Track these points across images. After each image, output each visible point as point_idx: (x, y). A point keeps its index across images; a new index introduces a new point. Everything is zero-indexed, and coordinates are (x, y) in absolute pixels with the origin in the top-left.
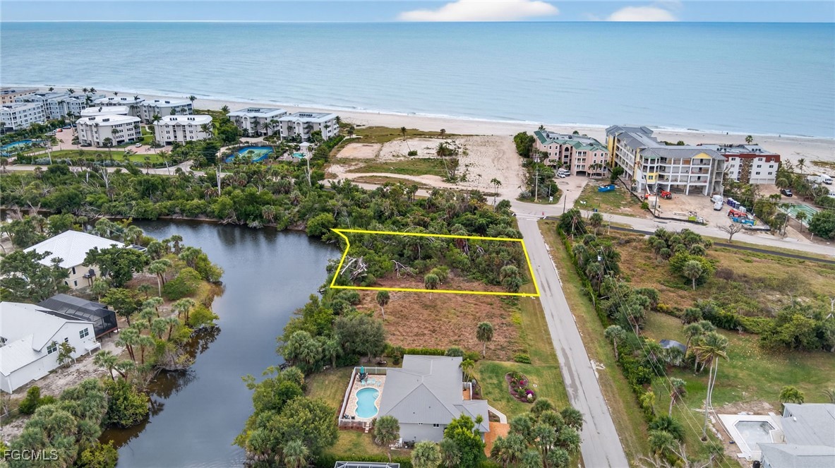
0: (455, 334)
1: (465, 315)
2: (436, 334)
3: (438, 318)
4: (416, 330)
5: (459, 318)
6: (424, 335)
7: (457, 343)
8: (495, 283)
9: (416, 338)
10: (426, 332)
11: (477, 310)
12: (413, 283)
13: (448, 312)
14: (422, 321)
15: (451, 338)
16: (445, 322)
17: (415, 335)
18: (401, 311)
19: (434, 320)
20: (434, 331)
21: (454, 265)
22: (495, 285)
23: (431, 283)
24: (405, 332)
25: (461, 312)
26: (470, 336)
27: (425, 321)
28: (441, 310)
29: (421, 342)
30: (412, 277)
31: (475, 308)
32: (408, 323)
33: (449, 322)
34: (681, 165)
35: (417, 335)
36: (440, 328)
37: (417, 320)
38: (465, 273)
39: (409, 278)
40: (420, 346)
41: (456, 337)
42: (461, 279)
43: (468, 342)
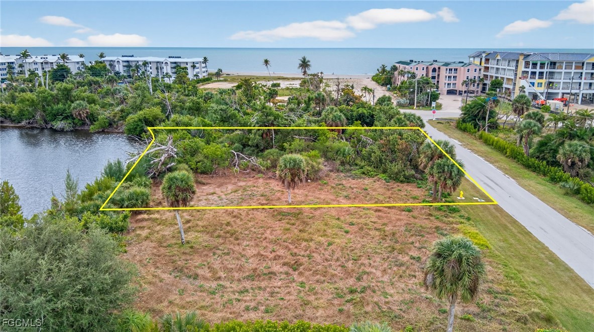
0: (348, 274)
1: (361, 229)
2: (301, 274)
3: (305, 235)
4: (252, 263)
5: (349, 236)
6: (271, 274)
7: (357, 296)
8: (402, 178)
9: (248, 284)
10: (276, 268)
11: (385, 221)
12: (261, 181)
13: (326, 225)
14: (271, 242)
15: (340, 284)
16: (320, 244)
17: (248, 278)
18: (228, 224)
19: (297, 241)
20: (295, 266)
21: (329, 154)
22: (402, 182)
23: (290, 169)
24: (225, 269)
25: (352, 224)
26: (386, 278)
27: (275, 242)
28: (311, 221)
29: (261, 296)
30: (260, 172)
31: (379, 217)
32: (237, 248)
33: (330, 244)
34: (573, 71)
35: (255, 275)
36: (309, 257)
37: (258, 240)
38: (348, 167)
39: (253, 174)
40: (255, 309)
41: (351, 281)
42: (342, 175)
43: (385, 294)
